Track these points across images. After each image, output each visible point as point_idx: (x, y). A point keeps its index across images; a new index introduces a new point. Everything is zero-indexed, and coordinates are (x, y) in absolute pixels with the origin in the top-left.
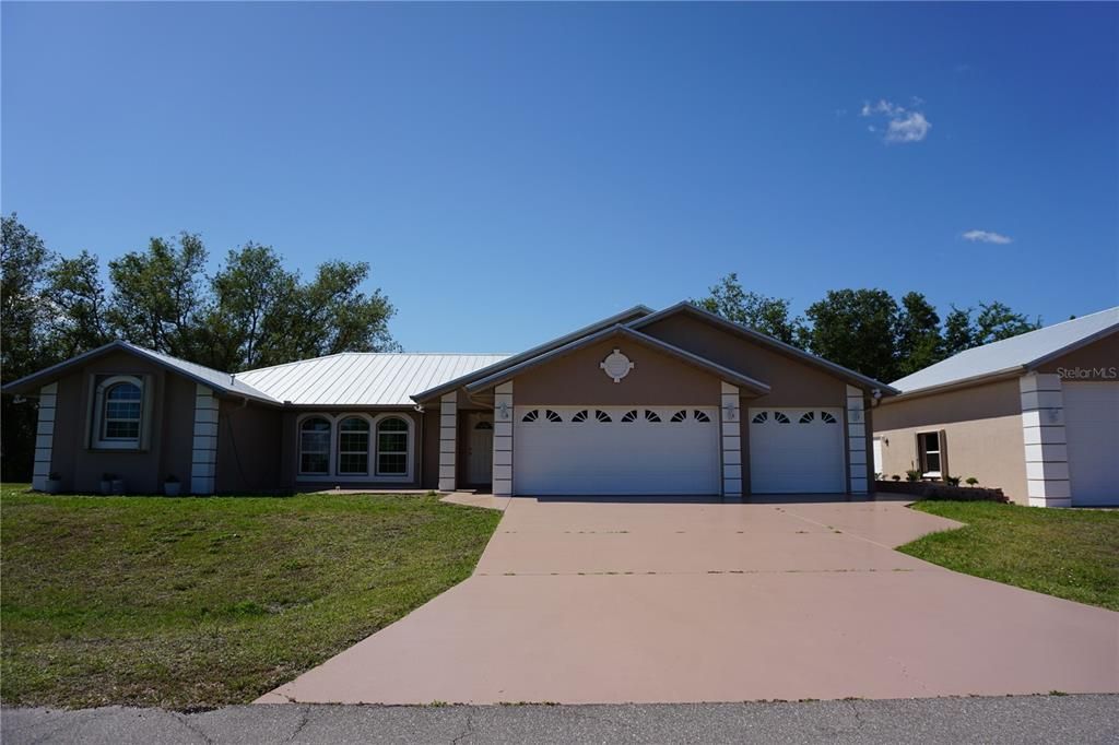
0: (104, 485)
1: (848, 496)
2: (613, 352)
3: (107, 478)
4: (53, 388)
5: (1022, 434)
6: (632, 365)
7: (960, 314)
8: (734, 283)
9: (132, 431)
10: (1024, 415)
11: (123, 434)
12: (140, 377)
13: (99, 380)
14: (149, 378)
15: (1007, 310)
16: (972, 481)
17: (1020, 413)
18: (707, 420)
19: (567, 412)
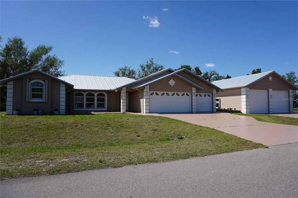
0: (35, 112)
2: (171, 79)
3: (36, 110)
4: (12, 83)
5: (241, 100)
6: (175, 82)
7: (207, 72)
8: (152, 61)
9: (41, 96)
10: (242, 96)
11: (37, 97)
12: (44, 81)
13: (30, 80)
14: (47, 81)
15: (216, 72)
16: (235, 109)
17: (241, 95)
18: (188, 95)
19: (160, 93)
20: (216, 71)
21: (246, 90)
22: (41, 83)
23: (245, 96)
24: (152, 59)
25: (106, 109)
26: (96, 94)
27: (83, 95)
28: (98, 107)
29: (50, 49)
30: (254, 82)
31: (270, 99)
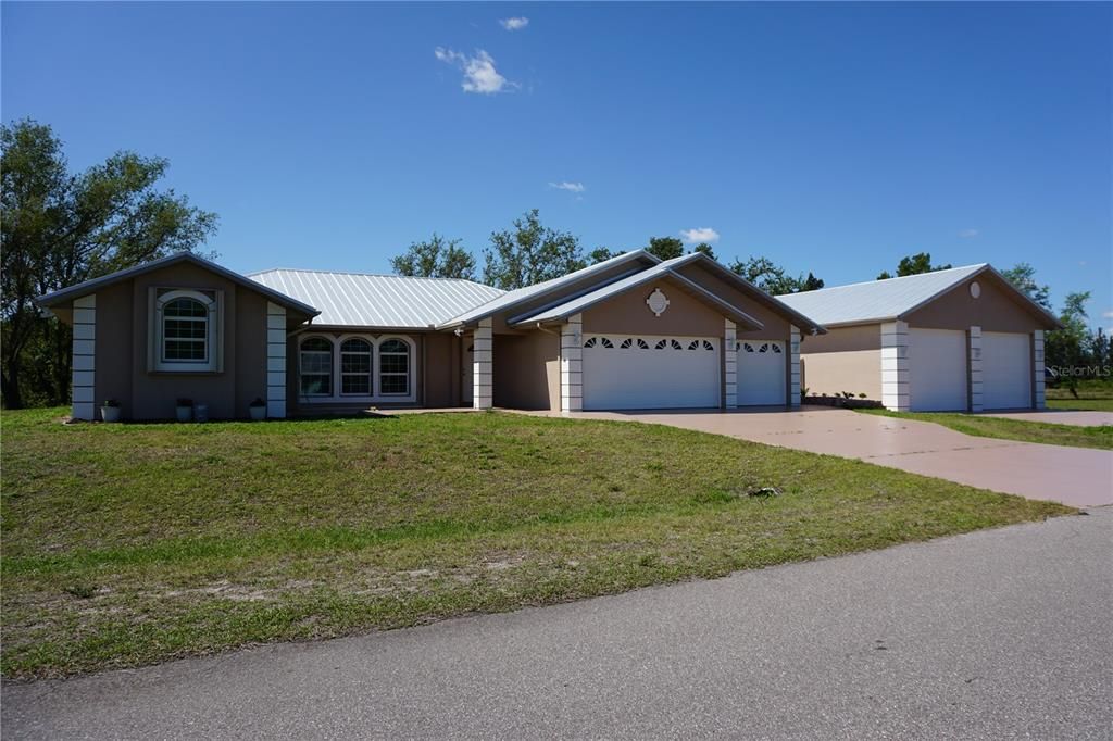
0: (183, 411)
1: (788, 407)
2: (654, 291)
3: (185, 403)
4: (91, 301)
5: (880, 363)
6: (668, 302)
7: (742, 265)
9: (198, 352)
10: (883, 350)
11: (186, 355)
12: (211, 294)
13: (160, 292)
14: (220, 295)
15: (770, 264)
16: (863, 396)
18: (711, 348)
19: (617, 340)
20: (771, 261)
21: (898, 329)
22: (198, 304)
23: (895, 350)
24: (536, 212)
25: (413, 398)
26: (376, 343)
27: (329, 346)
28: (384, 389)
29: (159, 168)
30: (925, 302)
31: (973, 362)
